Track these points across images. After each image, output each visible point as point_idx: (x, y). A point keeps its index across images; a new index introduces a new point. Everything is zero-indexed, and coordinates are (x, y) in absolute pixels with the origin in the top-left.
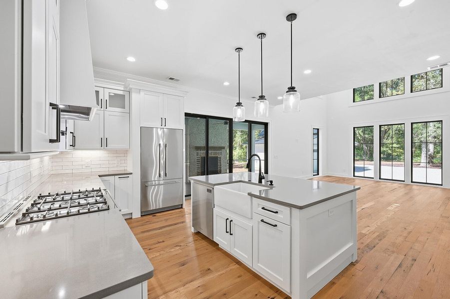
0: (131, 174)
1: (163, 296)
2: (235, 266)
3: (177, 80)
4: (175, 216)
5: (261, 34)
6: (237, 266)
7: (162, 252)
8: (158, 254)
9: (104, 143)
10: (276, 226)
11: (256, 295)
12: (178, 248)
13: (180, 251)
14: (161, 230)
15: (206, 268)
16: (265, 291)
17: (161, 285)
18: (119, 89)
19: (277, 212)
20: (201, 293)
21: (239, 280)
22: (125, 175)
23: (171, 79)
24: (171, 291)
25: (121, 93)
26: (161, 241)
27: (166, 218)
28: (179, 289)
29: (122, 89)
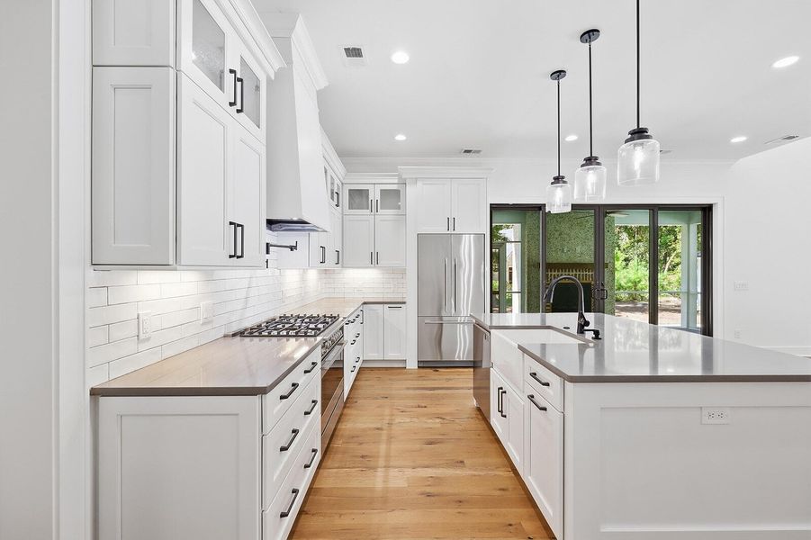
0: (404, 303)
1: (383, 469)
2: (505, 473)
3: (478, 152)
4: (466, 377)
5: (588, 32)
6: (512, 474)
7: (415, 419)
8: (408, 420)
9: (374, 259)
10: (545, 409)
11: (510, 525)
12: (438, 420)
13: (439, 425)
14: (432, 392)
15: (461, 459)
16: (530, 526)
17: (388, 457)
18: (391, 183)
19: (547, 384)
20: (429, 485)
21: (498, 493)
22: (397, 304)
23: (466, 151)
24: (395, 467)
25: (395, 187)
26: (423, 405)
27: (448, 377)
28: (405, 470)
29: (396, 181)
